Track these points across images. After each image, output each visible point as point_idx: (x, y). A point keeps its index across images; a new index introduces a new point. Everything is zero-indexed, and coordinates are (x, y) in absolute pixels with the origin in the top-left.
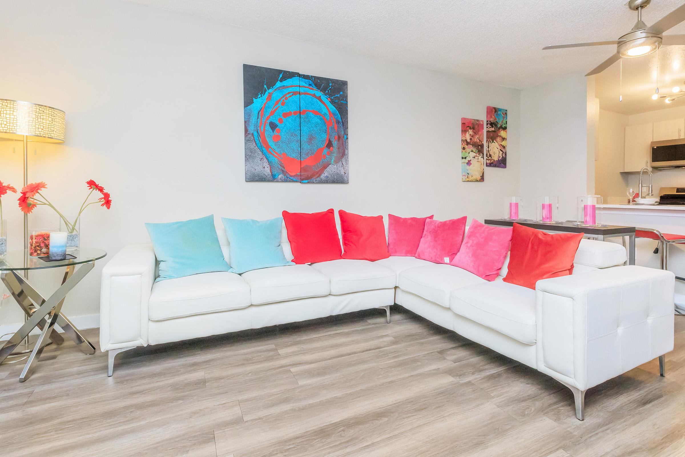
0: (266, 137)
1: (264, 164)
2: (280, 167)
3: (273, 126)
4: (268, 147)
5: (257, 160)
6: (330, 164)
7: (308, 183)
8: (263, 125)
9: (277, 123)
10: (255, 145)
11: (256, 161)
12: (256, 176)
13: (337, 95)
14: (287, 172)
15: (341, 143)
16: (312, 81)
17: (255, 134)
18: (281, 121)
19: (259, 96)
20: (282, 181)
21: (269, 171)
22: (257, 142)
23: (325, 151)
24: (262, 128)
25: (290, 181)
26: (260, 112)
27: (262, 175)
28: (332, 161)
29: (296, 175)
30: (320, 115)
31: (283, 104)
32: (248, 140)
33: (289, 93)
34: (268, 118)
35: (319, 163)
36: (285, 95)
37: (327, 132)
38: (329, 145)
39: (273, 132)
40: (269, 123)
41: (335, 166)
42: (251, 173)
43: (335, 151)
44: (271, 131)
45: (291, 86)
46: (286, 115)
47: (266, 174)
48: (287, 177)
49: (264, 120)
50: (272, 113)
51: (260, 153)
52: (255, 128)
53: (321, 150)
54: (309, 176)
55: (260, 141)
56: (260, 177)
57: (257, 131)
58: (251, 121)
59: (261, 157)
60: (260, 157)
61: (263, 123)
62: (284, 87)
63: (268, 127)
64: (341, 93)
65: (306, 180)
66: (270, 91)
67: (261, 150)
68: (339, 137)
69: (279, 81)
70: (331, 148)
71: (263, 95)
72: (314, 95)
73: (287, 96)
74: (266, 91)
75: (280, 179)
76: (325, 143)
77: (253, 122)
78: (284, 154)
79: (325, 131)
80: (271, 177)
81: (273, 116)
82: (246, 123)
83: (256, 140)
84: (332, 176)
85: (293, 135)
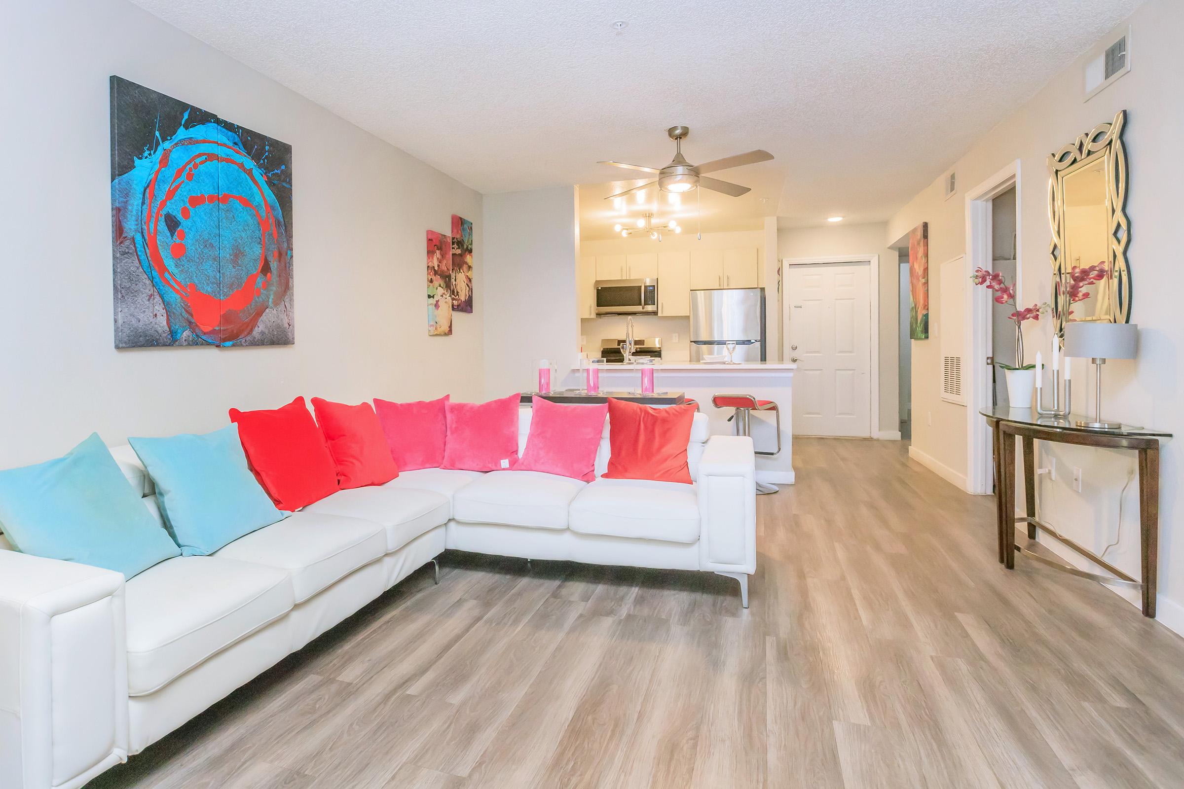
0: (159, 246)
1: (156, 307)
2: (184, 314)
3: (172, 224)
4: (163, 269)
5: (142, 299)
6: (268, 308)
7: (233, 345)
8: (153, 219)
9: (180, 217)
10: (138, 265)
11: (139, 300)
12: (141, 336)
13: (276, 171)
14: (197, 325)
15: (283, 264)
16: (238, 135)
17: (138, 238)
18: (185, 213)
19: (146, 153)
20: (189, 345)
21: (165, 323)
22: (143, 257)
23: (260, 280)
24: (152, 226)
25: (202, 344)
26: (148, 190)
27: (152, 332)
28: (271, 300)
29: (213, 332)
30: (251, 206)
31: (190, 177)
32: (124, 253)
33: (200, 155)
34: (163, 204)
35: (251, 306)
36: (193, 159)
37: (262, 242)
38: (266, 269)
39: (172, 236)
40: (163, 217)
41: (275, 312)
42: (130, 328)
43: (275, 280)
44: (169, 234)
45: (204, 141)
46: (195, 201)
47: (160, 330)
48: (197, 336)
49: (155, 210)
50: (171, 194)
51: (148, 282)
52: (137, 225)
53: (252, 279)
54: (235, 332)
55: (148, 255)
56: (147, 338)
57: (142, 233)
58: (130, 208)
59: (150, 293)
60: (147, 291)
61: (154, 215)
62: (191, 141)
63: (162, 226)
64: (283, 167)
65: (229, 340)
66: (167, 145)
67: (150, 275)
68: (280, 254)
69: (182, 126)
70: (269, 274)
71: (152, 152)
72: (241, 166)
73: (198, 161)
74: (158, 144)
75: (185, 340)
76: (259, 265)
77: (134, 212)
78: (193, 286)
79: (259, 240)
80: (169, 337)
81: (173, 201)
82: (119, 213)
83: (139, 253)
84: (271, 330)
85: (208, 246)
